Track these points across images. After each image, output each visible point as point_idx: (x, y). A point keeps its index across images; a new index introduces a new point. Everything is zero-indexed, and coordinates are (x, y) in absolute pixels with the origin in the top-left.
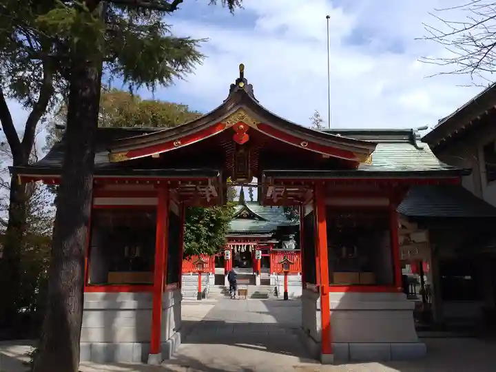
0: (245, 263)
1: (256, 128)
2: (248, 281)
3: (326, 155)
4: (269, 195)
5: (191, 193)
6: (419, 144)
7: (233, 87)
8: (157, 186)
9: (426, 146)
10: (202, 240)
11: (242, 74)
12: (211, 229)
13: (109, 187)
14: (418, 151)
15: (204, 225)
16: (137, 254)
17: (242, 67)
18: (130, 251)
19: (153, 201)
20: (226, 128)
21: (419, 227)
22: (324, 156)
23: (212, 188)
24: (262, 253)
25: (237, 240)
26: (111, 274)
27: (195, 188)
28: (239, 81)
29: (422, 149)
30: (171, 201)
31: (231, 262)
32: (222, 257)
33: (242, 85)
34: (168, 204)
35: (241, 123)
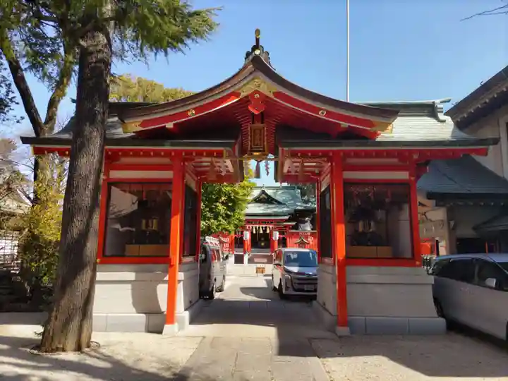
0: (263, 244)
1: (271, 96)
2: (265, 260)
3: (344, 124)
4: (285, 170)
5: (208, 169)
6: (441, 116)
7: (248, 54)
8: (172, 159)
9: (448, 119)
10: (220, 218)
11: (257, 40)
12: (229, 208)
13: (125, 160)
14: (440, 124)
15: (223, 203)
16: (155, 227)
17: (258, 32)
18: (147, 225)
19: (168, 174)
20: (241, 97)
21: (437, 205)
22: (342, 126)
23: (228, 163)
24: (280, 234)
25: (255, 222)
26: (128, 247)
27: (211, 163)
28: (255, 48)
29: (444, 121)
30: (187, 175)
31: (249, 243)
32: (242, 238)
33: (257, 52)
34: (183, 177)
35: (256, 92)
